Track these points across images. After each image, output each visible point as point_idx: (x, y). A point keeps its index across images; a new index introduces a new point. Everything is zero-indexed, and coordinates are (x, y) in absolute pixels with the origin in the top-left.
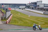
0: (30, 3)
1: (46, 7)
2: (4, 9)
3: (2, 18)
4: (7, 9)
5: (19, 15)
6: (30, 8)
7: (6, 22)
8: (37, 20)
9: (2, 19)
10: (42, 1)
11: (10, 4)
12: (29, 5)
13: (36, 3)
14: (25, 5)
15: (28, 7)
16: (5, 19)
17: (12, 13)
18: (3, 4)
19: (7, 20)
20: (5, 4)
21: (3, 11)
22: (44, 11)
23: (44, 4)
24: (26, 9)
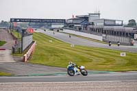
0: (75, 17)
1: (109, 25)
2: (17, 31)
3: (13, 49)
4: (24, 31)
5: (50, 44)
6: (75, 29)
7: (22, 58)
8: (87, 53)
9: (13, 52)
10: (99, 14)
11: (30, 21)
12: (71, 21)
13: (86, 18)
14: (63, 21)
15: (70, 26)
16: (21, 51)
17: (36, 39)
18: (15, 20)
19: (25, 55)
20: (21, 20)
21: (16, 36)
22: (104, 35)
23: (105, 20)
24: (65, 31)
